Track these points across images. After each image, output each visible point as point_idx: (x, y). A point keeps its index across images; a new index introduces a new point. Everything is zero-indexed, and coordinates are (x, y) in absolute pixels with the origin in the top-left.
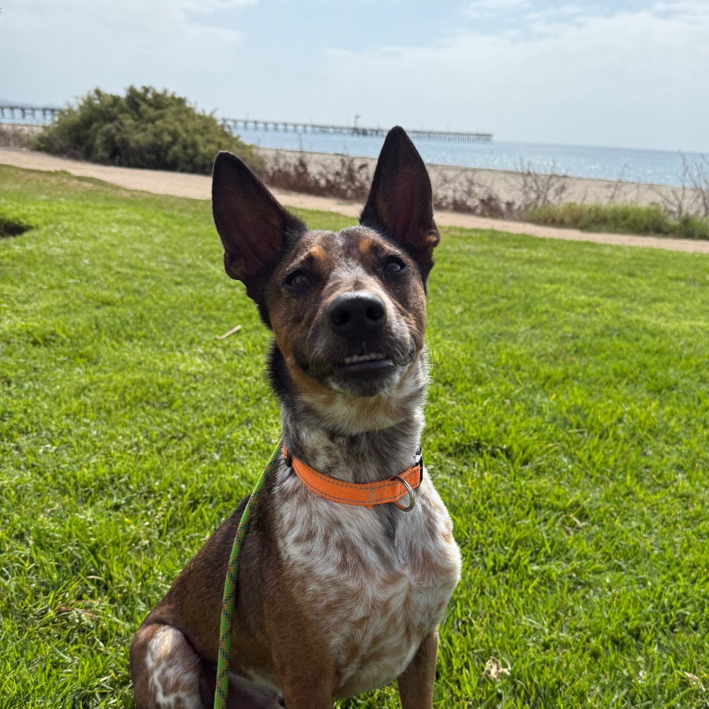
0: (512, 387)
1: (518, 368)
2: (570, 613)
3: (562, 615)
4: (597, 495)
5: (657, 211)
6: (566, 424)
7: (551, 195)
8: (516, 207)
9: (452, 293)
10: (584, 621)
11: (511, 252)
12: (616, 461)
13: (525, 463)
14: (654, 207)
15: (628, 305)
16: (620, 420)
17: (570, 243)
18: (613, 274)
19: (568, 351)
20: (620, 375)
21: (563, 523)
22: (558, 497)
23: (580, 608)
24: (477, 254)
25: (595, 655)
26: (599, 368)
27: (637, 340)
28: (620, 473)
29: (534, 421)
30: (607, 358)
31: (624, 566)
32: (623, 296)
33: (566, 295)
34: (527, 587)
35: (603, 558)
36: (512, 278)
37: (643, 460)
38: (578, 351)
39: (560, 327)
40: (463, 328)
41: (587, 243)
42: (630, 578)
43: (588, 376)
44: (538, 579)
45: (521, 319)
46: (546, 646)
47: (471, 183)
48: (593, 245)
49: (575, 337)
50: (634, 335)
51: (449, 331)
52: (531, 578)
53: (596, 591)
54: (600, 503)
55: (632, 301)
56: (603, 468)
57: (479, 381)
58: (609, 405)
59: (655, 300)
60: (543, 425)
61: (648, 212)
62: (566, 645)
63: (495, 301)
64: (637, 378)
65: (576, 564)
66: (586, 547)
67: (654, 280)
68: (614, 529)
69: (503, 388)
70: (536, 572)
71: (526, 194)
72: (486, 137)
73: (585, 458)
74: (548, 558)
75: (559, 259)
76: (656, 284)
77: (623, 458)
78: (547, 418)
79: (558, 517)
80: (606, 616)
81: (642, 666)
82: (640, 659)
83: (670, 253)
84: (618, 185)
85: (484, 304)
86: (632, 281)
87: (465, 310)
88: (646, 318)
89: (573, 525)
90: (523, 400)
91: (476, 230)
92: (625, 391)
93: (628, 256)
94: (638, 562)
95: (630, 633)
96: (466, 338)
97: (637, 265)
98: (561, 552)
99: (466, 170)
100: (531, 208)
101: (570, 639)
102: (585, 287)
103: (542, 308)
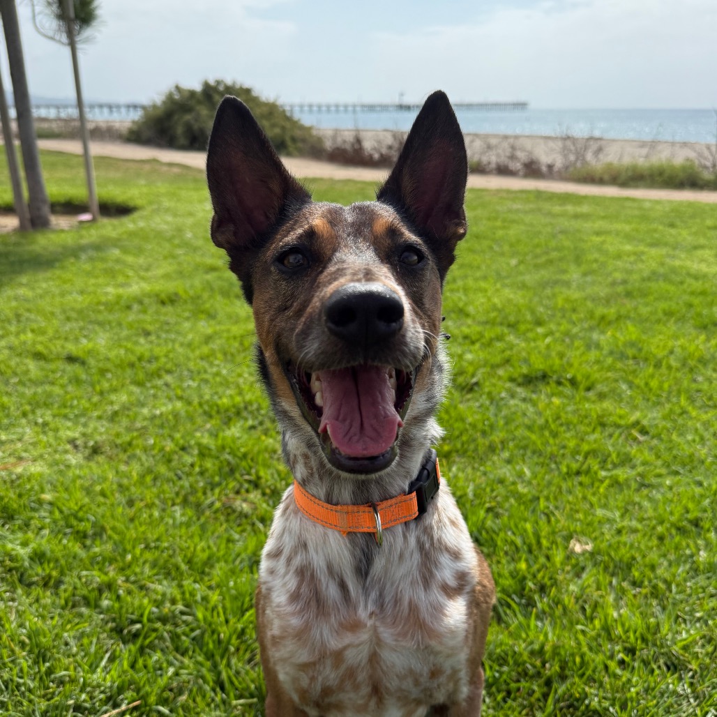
0: (570, 327)
1: (574, 310)
2: (637, 507)
3: (630, 508)
4: (655, 415)
5: (692, 167)
6: (623, 356)
7: (589, 156)
8: (556, 169)
9: (506, 248)
10: (650, 513)
11: (557, 209)
12: (670, 386)
13: (588, 389)
14: (689, 163)
15: (671, 252)
16: (671, 352)
17: (613, 199)
18: (654, 226)
19: (618, 295)
20: (669, 314)
21: (627, 439)
22: (621, 417)
23: (646, 504)
24: (526, 212)
25: (661, 538)
26: (649, 309)
27: (682, 283)
28: (674, 396)
29: (593, 355)
30: (656, 299)
31: (682, 471)
32: (666, 244)
33: (613, 245)
34: (598, 488)
35: (663, 465)
36: (562, 232)
37: (694, 386)
38: (629, 294)
39: (610, 274)
40: (520, 278)
41: (628, 199)
42: (687, 480)
43: (639, 315)
44: (607, 482)
45: (573, 267)
46: (619, 532)
47: (513, 148)
48: (634, 200)
49: (624, 282)
50: (678, 279)
51: (507, 281)
52: (602, 481)
53: (658, 491)
54: (656, 422)
55: (674, 248)
56: (658, 392)
57: (539, 323)
58: (661, 340)
59: (696, 248)
60: (602, 359)
61: (684, 168)
62: (635, 531)
63: (547, 253)
64: (684, 316)
65: (640, 469)
66: (648, 456)
67: (694, 230)
68: (671, 441)
69: (562, 328)
70: (606, 478)
71: (565, 156)
72: (522, 106)
73: (642, 384)
74: (615, 466)
75: (602, 214)
76: (696, 234)
77: (676, 384)
78: (605, 352)
79: (620, 434)
80: (668, 509)
81: (702, 547)
82: (700, 542)
83: (707, 204)
84: (653, 145)
85: (536, 256)
86: (673, 231)
87: (521, 262)
88: (688, 263)
89: (635, 439)
90: (581, 339)
91: (522, 191)
92: (674, 328)
93: (667, 209)
94: (694, 468)
95: (690, 522)
96: (524, 286)
97: (676, 217)
98: (626, 460)
99: (506, 137)
100: (571, 169)
101: (639, 526)
102: (629, 238)
103: (591, 257)
